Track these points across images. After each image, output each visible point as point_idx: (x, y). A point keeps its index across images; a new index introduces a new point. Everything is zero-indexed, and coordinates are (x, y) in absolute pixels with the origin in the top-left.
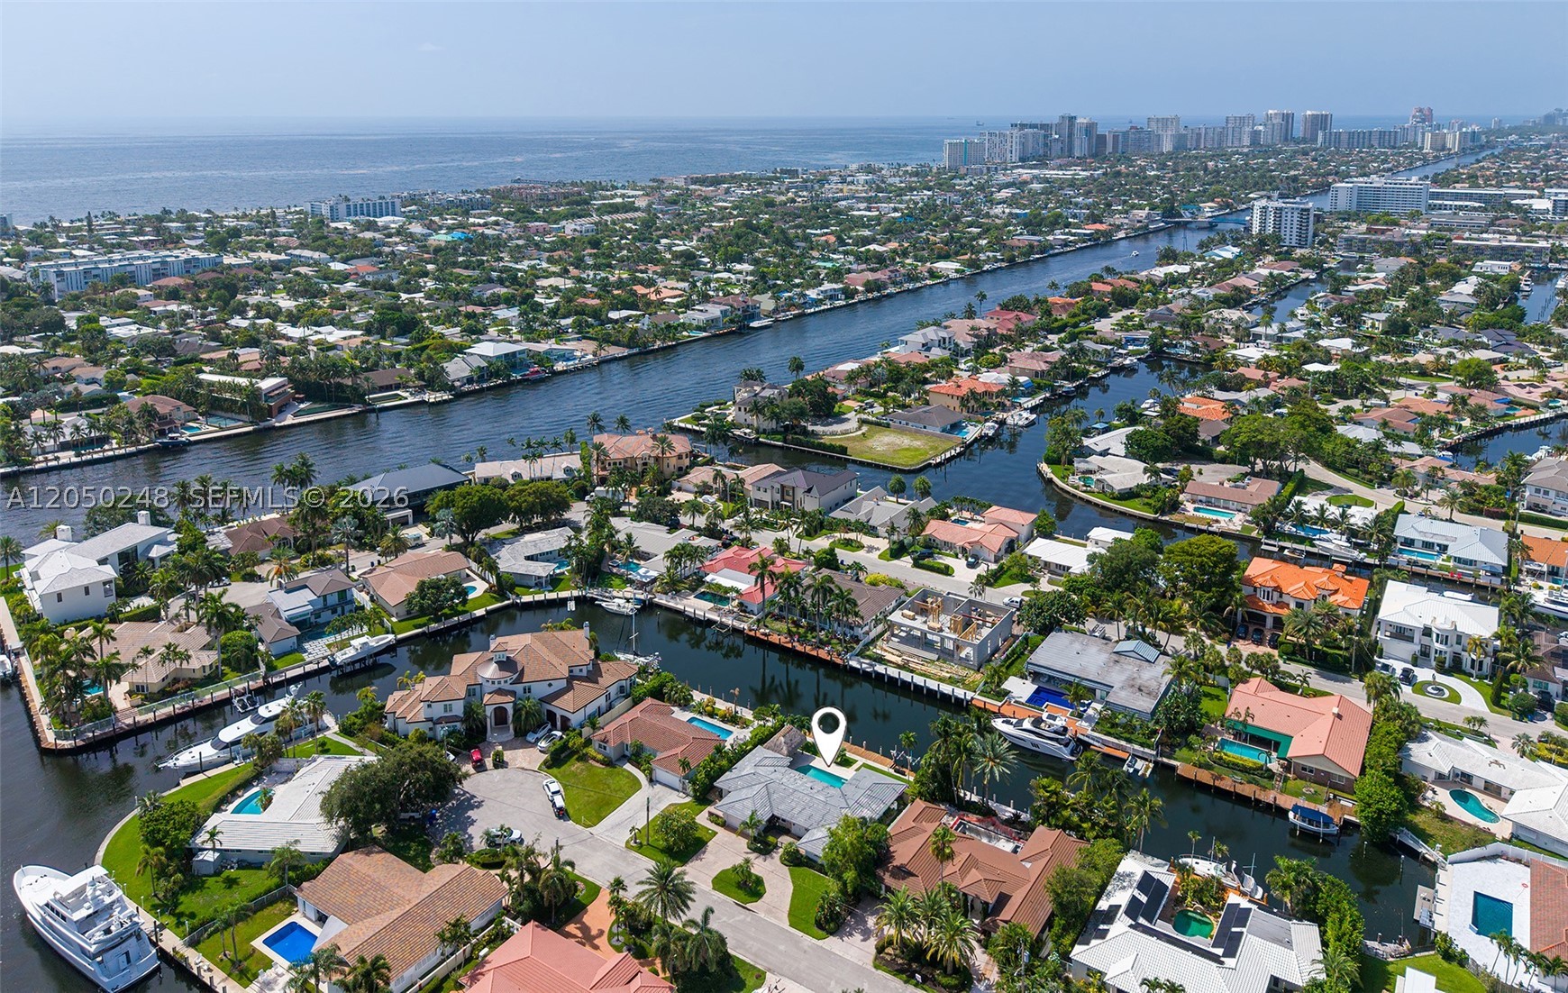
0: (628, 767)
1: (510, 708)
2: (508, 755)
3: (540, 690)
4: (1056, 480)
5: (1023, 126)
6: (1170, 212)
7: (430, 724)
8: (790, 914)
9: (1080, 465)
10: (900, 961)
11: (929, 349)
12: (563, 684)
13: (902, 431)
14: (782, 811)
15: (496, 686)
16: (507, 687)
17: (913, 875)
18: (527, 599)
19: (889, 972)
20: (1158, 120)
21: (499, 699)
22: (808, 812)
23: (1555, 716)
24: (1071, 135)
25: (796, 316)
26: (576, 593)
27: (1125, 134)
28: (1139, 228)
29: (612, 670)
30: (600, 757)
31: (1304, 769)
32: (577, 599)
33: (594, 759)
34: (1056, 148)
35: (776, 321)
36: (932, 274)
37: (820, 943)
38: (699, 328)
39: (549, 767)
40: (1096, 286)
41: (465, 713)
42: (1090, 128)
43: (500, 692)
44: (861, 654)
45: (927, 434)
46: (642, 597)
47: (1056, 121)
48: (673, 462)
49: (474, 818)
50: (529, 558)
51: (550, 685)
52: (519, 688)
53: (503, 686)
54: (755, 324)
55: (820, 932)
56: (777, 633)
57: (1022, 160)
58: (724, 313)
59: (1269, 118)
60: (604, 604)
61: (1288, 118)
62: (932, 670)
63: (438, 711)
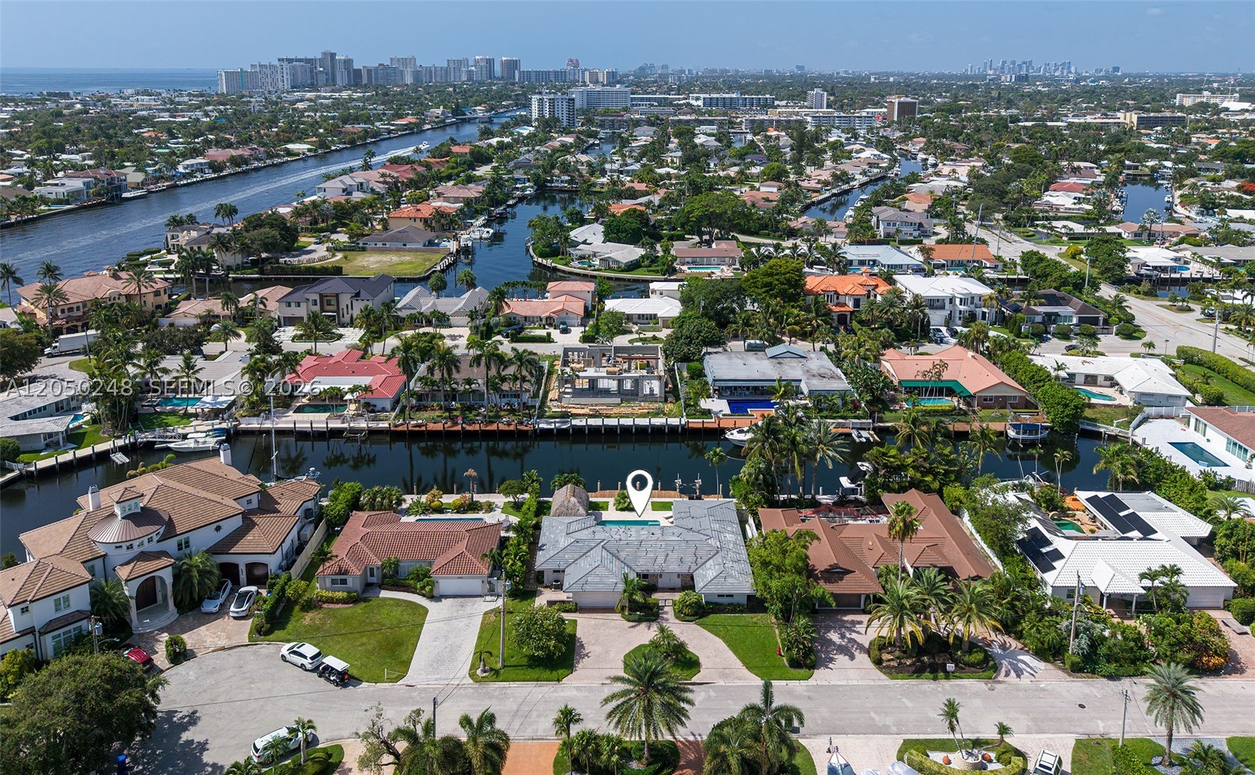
0: (384, 594)
1: (167, 575)
2: (189, 639)
3: (204, 539)
4: (560, 267)
5: (290, 61)
6: (457, 111)
7: (29, 639)
8: (749, 668)
9: (575, 252)
10: (909, 662)
11: (350, 193)
12: (238, 521)
13: (382, 251)
14: (644, 565)
15: (136, 550)
16: (154, 547)
17: (848, 572)
18: (42, 464)
19: (910, 677)
20: (398, 60)
21: (146, 567)
22: (674, 556)
23: (1053, 335)
24: (333, 67)
25: (169, 187)
26: (120, 442)
27: (376, 69)
28: (440, 122)
29: (287, 493)
30: (340, 595)
31: (985, 400)
32: (123, 449)
33: (331, 601)
34: (322, 78)
35: (150, 192)
36: (289, 153)
37: (811, 682)
38: (59, 202)
39: (268, 633)
40: (455, 149)
41: (93, 604)
42: (348, 62)
43: (144, 556)
44: (541, 416)
45: (410, 250)
46: (224, 425)
47: (319, 56)
48: (150, 299)
49: (199, 738)
50: (16, 418)
51: (218, 529)
52: (171, 545)
53: (148, 547)
54: (125, 195)
55: (803, 671)
56: (430, 420)
57: (293, 87)
58: (87, 185)
59: (476, 62)
60: (172, 445)
61: (490, 62)
62: (623, 410)
63: (43, 613)
